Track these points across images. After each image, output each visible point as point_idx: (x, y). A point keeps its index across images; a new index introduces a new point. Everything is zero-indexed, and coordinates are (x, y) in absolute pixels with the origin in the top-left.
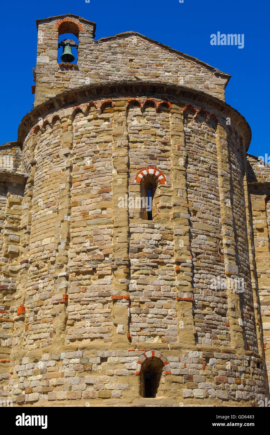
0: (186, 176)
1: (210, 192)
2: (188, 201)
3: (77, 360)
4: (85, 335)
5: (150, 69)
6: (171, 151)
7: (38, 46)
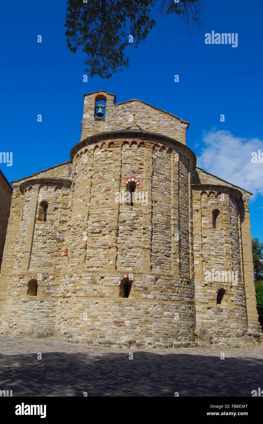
0: (152, 182)
1: (165, 190)
2: (152, 196)
3: (90, 278)
4: (94, 265)
5: (144, 120)
6: (144, 169)
7: (84, 109)
